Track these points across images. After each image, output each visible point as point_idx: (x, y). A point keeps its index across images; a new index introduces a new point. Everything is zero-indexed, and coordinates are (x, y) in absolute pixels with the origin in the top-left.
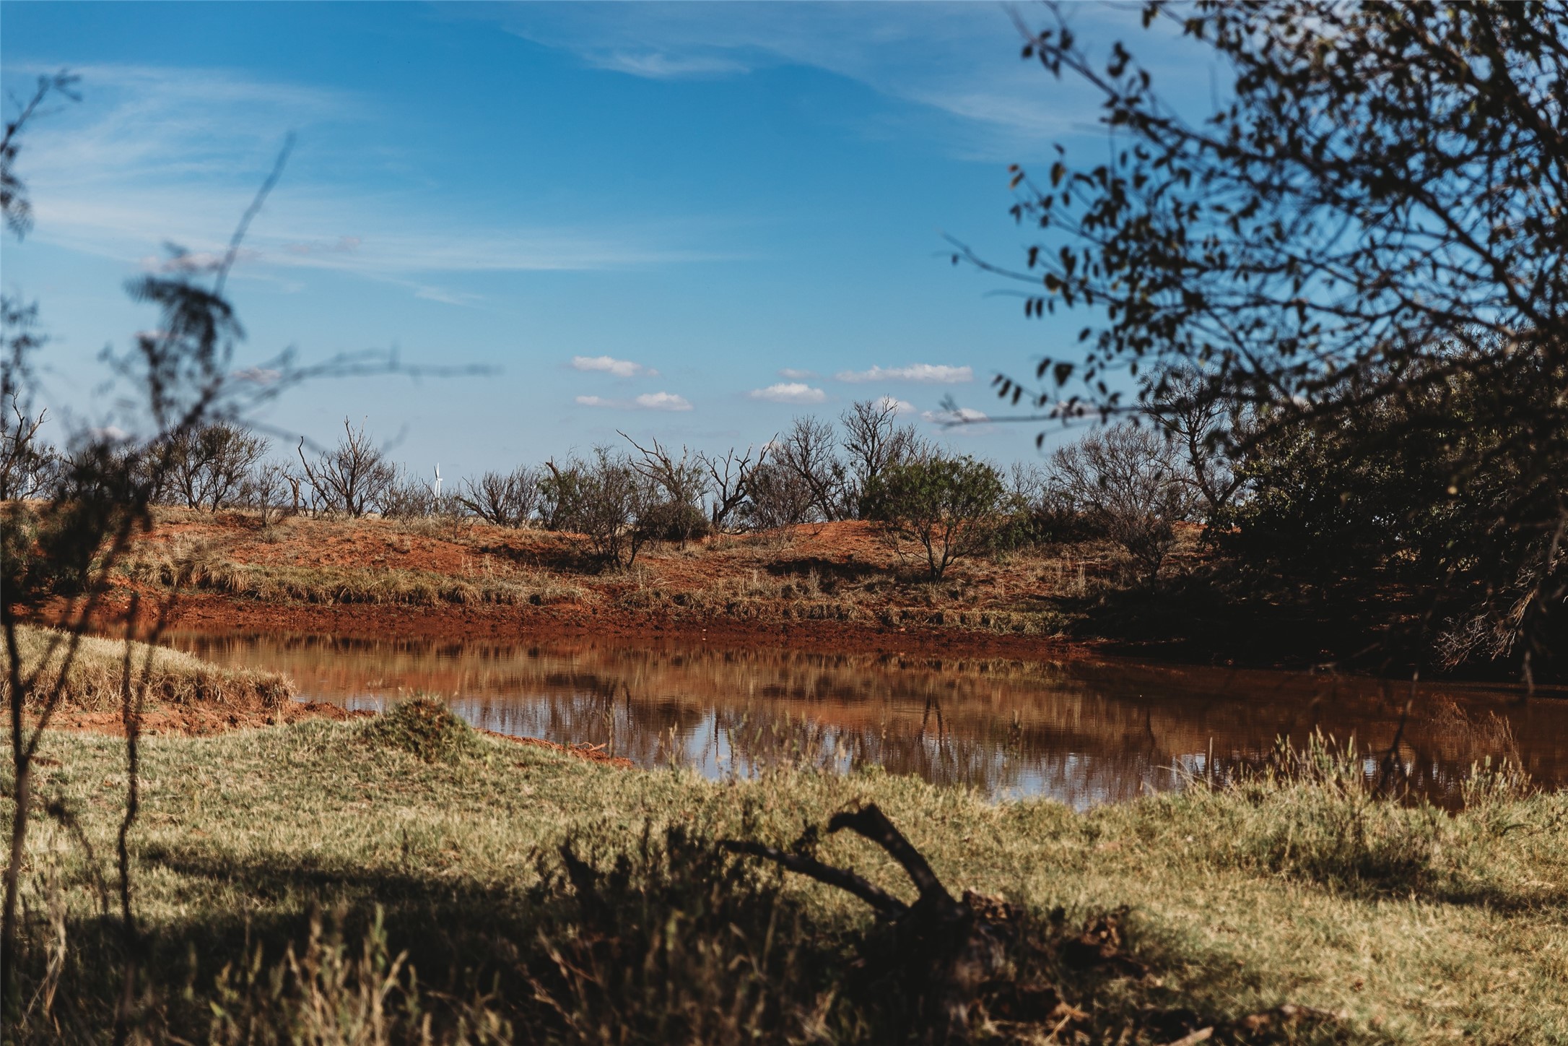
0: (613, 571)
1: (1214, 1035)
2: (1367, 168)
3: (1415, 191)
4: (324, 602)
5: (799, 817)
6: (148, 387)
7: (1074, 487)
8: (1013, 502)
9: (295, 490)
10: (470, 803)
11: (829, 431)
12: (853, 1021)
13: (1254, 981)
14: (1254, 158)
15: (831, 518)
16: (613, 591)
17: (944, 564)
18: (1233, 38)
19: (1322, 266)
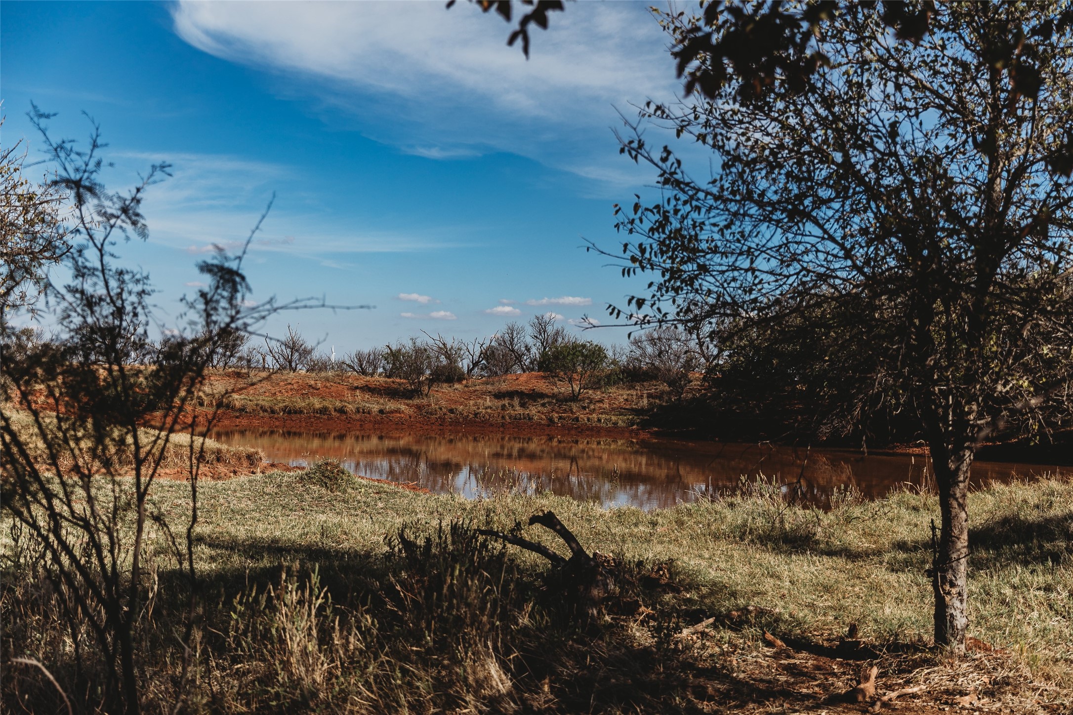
0: (419, 398)
1: (715, 621)
2: (785, 205)
3: (807, 216)
4: (278, 414)
5: (513, 517)
6: (204, 315)
7: (641, 356)
8: (612, 363)
9: (264, 359)
10: (353, 512)
11: (523, 329)
12: (542, 617)
13: (734, 594)
14: (731, 201)
15: (524, 371)
16: (419, 408)
17: (579, 393)
18: (721, 143)
19: (764, 252)
